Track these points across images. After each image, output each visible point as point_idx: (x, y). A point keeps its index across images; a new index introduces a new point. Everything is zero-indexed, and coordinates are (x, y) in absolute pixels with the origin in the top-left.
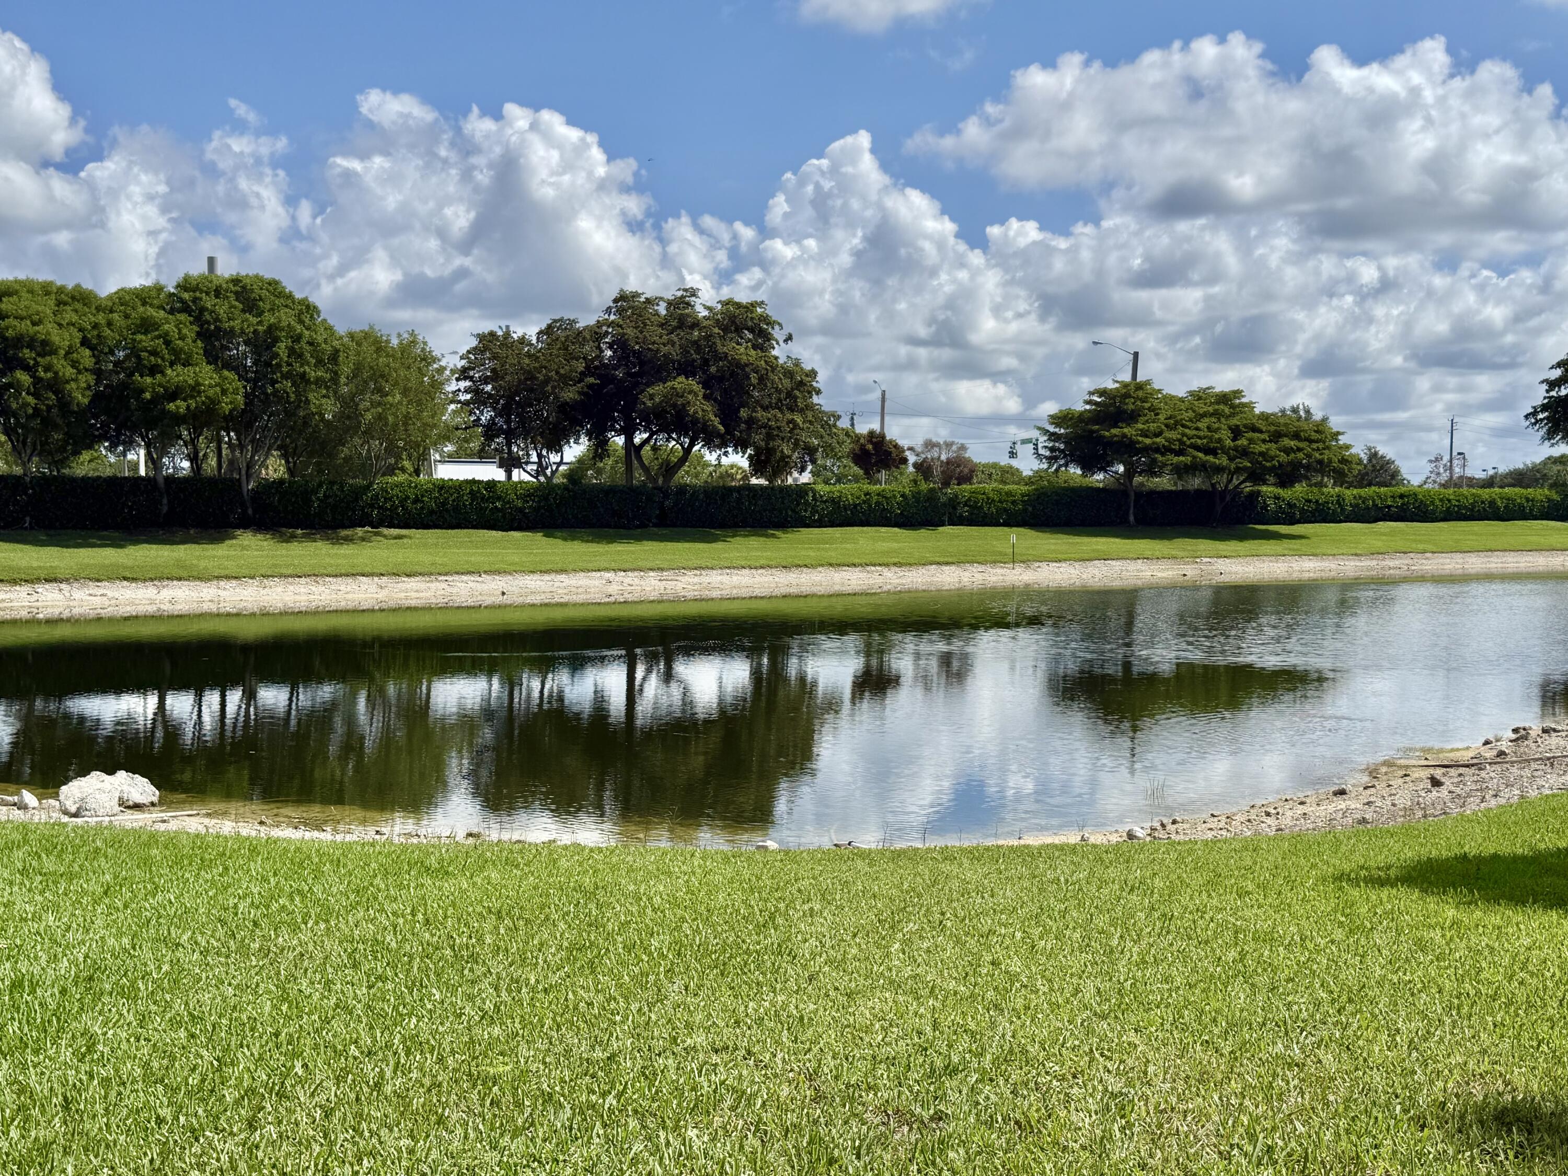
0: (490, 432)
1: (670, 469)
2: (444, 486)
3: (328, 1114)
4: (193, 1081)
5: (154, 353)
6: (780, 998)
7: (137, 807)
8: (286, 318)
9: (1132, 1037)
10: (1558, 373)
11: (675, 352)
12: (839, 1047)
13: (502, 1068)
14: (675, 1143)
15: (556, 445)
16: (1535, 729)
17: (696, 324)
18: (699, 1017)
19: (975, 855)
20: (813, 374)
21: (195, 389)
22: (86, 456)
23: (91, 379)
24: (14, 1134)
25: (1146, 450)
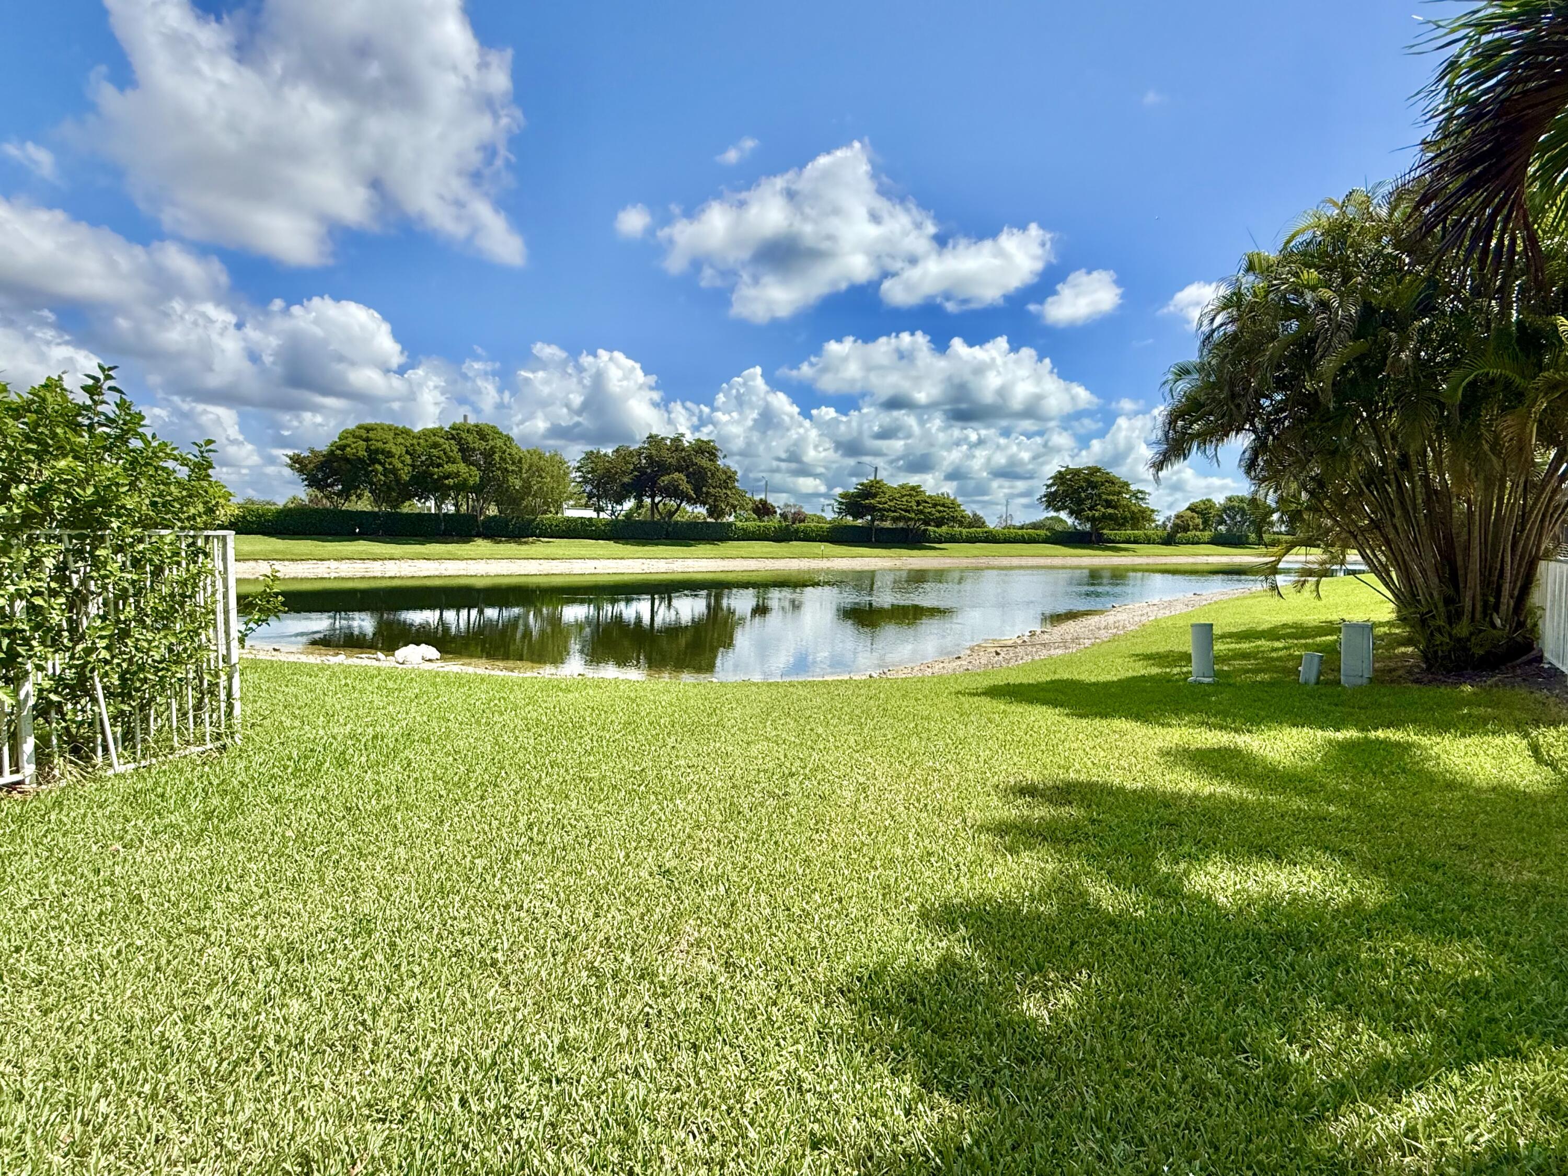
0: (590, 496)
1: (671, 514)
2: (568, 520)
3: (516, 793)
4: (456, 779)
5: (439, 458)
6: (718, 745)
7: (430, 660)
8: (499, 443)
9: (870, 760)
10: (1051, 481)
11: (674, 462)
12: (743, 765)
13: (595, 774)
14: (671, 806)
15: (619, 502)
16: (1039, 631)
17: (683, 450)
18: (682, 753)
19: (804, 684)
20: (735, 472)
21: (457, 474)
22: (407, 504)
23: (410, 469)
24: (374, 802)
25: (880, 510)
